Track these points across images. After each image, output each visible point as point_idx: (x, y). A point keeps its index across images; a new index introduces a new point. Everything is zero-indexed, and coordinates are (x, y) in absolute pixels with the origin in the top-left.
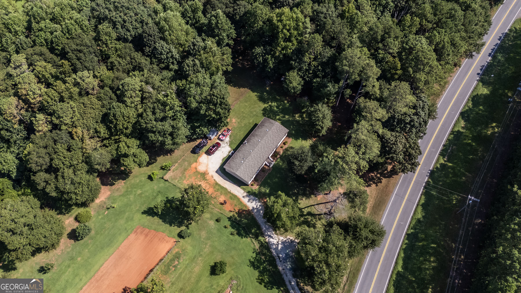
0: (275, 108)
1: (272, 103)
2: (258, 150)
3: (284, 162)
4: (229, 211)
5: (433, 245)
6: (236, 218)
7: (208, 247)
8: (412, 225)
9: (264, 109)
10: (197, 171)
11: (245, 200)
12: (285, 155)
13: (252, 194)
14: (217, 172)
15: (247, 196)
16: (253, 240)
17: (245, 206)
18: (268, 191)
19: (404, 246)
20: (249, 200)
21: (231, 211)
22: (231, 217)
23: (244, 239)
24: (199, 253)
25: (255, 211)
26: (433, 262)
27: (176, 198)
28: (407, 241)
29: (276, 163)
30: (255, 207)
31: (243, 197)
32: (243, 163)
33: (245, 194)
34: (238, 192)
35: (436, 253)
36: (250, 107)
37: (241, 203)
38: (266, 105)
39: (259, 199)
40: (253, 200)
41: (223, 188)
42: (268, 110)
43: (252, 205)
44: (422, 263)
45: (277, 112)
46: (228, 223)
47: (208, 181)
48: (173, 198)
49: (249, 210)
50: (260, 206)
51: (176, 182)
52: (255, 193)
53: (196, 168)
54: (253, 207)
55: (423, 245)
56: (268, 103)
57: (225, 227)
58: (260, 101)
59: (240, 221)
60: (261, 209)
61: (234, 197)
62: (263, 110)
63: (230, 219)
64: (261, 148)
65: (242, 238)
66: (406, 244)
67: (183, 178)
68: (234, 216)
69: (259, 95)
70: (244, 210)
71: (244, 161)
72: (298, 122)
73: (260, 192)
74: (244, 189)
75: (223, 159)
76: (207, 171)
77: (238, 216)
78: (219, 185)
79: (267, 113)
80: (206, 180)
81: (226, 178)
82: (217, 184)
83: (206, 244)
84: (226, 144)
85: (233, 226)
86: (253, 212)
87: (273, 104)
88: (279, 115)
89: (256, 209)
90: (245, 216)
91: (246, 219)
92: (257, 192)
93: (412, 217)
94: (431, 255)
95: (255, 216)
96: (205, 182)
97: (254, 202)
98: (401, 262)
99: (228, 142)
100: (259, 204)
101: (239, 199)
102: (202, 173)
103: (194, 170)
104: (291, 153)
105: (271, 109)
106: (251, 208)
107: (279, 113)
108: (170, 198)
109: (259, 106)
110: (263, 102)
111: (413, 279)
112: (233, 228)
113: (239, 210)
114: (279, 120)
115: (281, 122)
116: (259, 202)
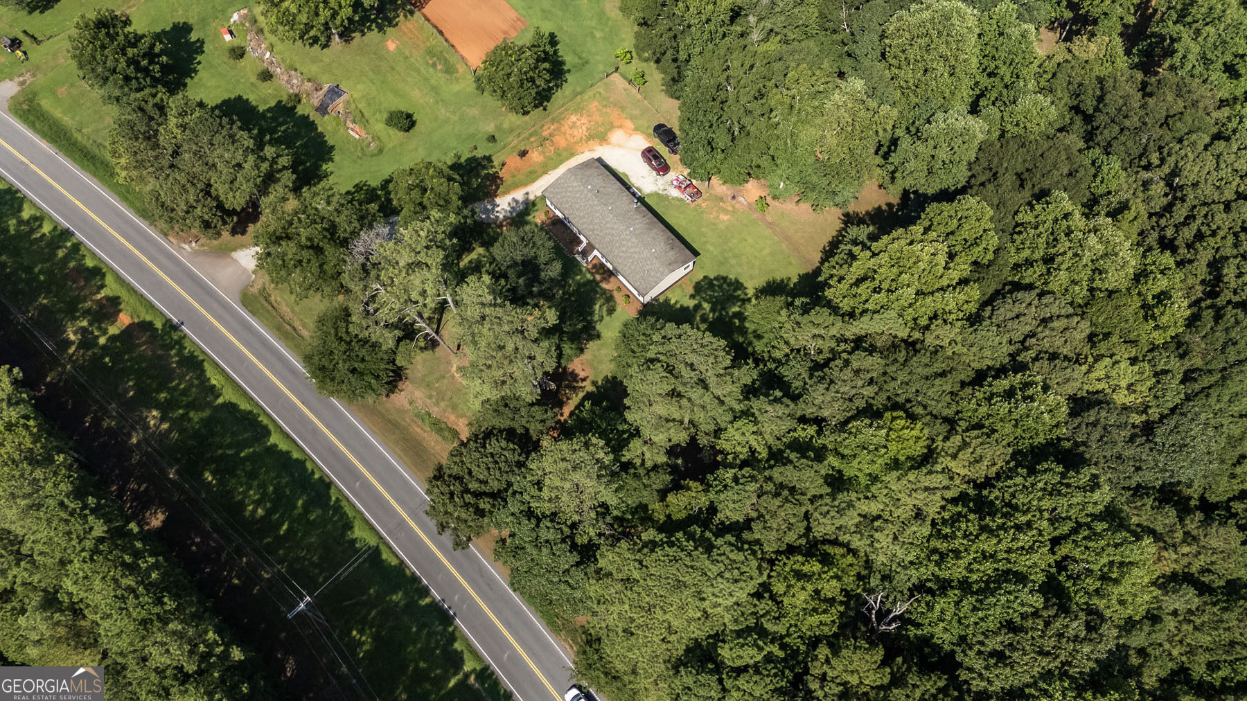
0: (736, 309)
3: (579, 285)
4: (505, 161)
5: (285, 527)
6: (487, 169)
7: (448, 114)
8: (344, 503)
9: (742, 285)
10: (613, 127)
11: (519, 195)
12: (596, 292)
13: (527, 208)
15: (527, 199)
17: (506, 193)
19: (309, 466)
20: (517, 202)
21: (503, 165)
22: (492, 162)
24: (443, 101)
25: (489, 207)
26: (255, 511)
27: (562, 84)
28: (317, 476)
29: (584, 269)
30: (497, 209)
31: (527, 193)
32: (587, 188)
33: (532, 197)
34: (540, 186)
35: (267, 526)
36: (756, 257)
37: (516, 186)
38: (750, 292)
39: (512, 218)
40: (512, 208)
41: (561, 162)
42: (735, 290)
43: (504, 204)
45: (724, 308)
46: (479, 154)
47: (584, 142)
48: (566, 81)
49: (496, 196)
50: (497, 217)
51: (600, 88)
52: (529, 215)
53: (621, 127)
54: (497, 205)
55: (295, 507)
57: (474, 148)
58: (768, 283)
59: (478, 175)
60: (488, 217)
61: (533, 176)
62: (737, 281)
63: (489, 159)
64: (613, 229)
66: (313, 473)
67: (604, 103)
68: (492, 167)
69: (787, 285)
70: (498, 188)
71: (590, 191)
73: (526, 223)
75: (626, 175)
76: (608, 144)
77: (488, 174)
78: (568, 159)
79: (725, 286)
80: (588, 139)
82: (572, 155)
83: (454, 113)
84: (662, 187)
85: (472, 160)
86: (489, 202)
88: (713, 310)
89: (493, 210)
90: (486, 186)
91: (479, 185)
92: (529, 218)
93: (362, 514)
94: (269, 513)
95: (478, 203)
96: (584, 138)
97: (509, 209)
98: (283, 446)
99: (666, 193)
100: (501, 216)
101: (525, 184)
102: (606, 134)
103: (616, 123)
104: (597, 307)
105: (738, 298)
106: (498, 200)
107: (721, 314)
108: (567, 75)
109: (752, 277)
110: (764, 288)
111: (242, 455)
112: (468, 159)
113: (501, 179)
114: (698, 307)
115: (688, 307)
116: (506, 218)
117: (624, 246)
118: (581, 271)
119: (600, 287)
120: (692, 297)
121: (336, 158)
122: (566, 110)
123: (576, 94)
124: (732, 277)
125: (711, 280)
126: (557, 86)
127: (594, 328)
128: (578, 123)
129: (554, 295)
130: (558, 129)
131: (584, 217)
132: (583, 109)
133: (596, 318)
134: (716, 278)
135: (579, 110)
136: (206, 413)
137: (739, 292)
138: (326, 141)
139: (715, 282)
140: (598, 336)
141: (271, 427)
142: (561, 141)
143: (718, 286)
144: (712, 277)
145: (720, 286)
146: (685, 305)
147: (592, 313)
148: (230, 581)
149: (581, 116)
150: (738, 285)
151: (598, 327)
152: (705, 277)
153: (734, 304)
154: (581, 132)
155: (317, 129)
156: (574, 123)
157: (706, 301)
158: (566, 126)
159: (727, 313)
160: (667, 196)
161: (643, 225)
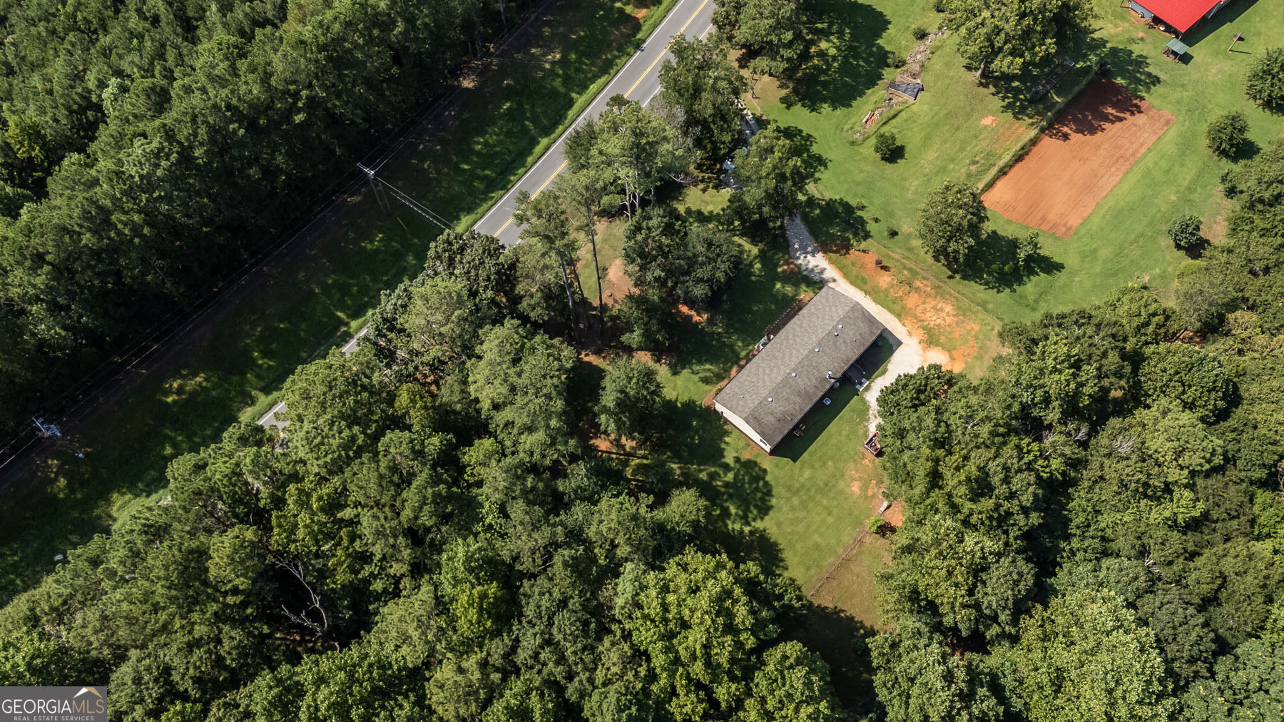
0: (733, 510)
1: (742, 531)
3: (731, 347)
4: (869, 252)
5: (466, 167)
6: (855, 237)
7: (913, 188)
8: (490, 203)
9: (766, 514)
10: (949, 351)
11: (831, 272)
12: (725, 363)
13: (816, 283)
14: (899, 343)
15: (828, 281)
16: (817, 195)
17: (831, 261)
18: (778, 286)
19: (521, 171)
20: (822, 273)
21: (864, 251)
22: (865, 240)
23: (838, 197)
24: (929, 180)
25: (809, 249)
27: (993, 288)
28: (512, 178)
29: (751, 348)
30: (809, 257)
31: (834, 280)
33: (831, 285)
34: (847, 292)
35: (467, 155)
36: (808, 527)
37: (841, 268)
38: (759, 525)
39: (800, 272)
40: (812, 270)
41: (885, 305)
42: (756, 506)
43: (816, 262)
44: (500, 143)
45: (731, 496)
46: (871, 227)
47: (919, 324)
48: (999, 292)
49: (825, 252)
50: (799, 258)
51: (998, 328)
52: (808, 286)
53: (952, 359)
54: (813, 256)
55: (484, 169)
56: (751, 532)
57: (876, 220)
58: (775, 544)
59: (844, 231)
60: (797, 250)
61: (858, 282)
62: (769, 508)
63: (867, 236)
64: (791, 356)
65: (841, 199)
66: (515, 175)
67: (980, 337)
68: (859, 242)
69: (778, 567)
70: (835, 252)
71: (835, 327)
72: (677, 457)
73: (796, 285)
76: (924, 350)
77: (849, 240)
78: (892, 311)
79: (759, 495)
80: (924, 328)
82: (898, 316)
83: (916, 192)
85: (862, 222)
86: (815, 247)
87: (737, 527)
88: (727, 484)
89: (808, 253)
90: (833, 241)
91: (833, 235)
92: (804, 287)
93: (481, 218)
94: (479, 154)
95: (811, 238)
96: (925, 324)
97: (809, 267)
98: (538, 149)
99: (869, 418)
100: (799, 262)
101: (846, 276)
102: (937, 346)
103: (955, 353)
104: (708, 366)
105: (746, 511)
106: (820, 255)
107: (723, 494)
108: (1008, 290)
109: (779, 524)
110: (768, 539)
111: (527, 123)
112: (861, 218)
113: (847, 253)
114: (727, 468)
115: (724, 457)
116: (799, 267)
117: (771, 370)
118: (748, 345)
119: (732, 365)
120: (737, 460)
121: (838, 112)
122: (957, 299)
123: (983, 305)
124: (774, 501)
125: (763, 479)
126: (987, 283)
127: (683, 368)
128: (944, 315)
129: (716, 324)
130: (928, 295)
131: (801, 327)
132: (964, 315)
133: (696, 368)
134: (766, 484)
135: (962, 311)
136: (562, 90)
137: (755, 512)
138: (855, 99)
139: (761, 483)
140: (675, 373)
141: (553, 136)
142: (912, 300)
143: (757, 487)
144: (768, 478)
145: (757, 489)
146: (725, 453)
147: (700, 362)
148: (422, 143)
149: (954, 315)
150: (764, 510)
151: (685, 372)
152: (765, 471)
153: (738, 508)
154: (933, 319)
155: (869, 89)
156: (942, 310)
157: (736, 476)
158: (933, 303)
159: (726, 501)
160: (867, 420)
161: (802, 386)
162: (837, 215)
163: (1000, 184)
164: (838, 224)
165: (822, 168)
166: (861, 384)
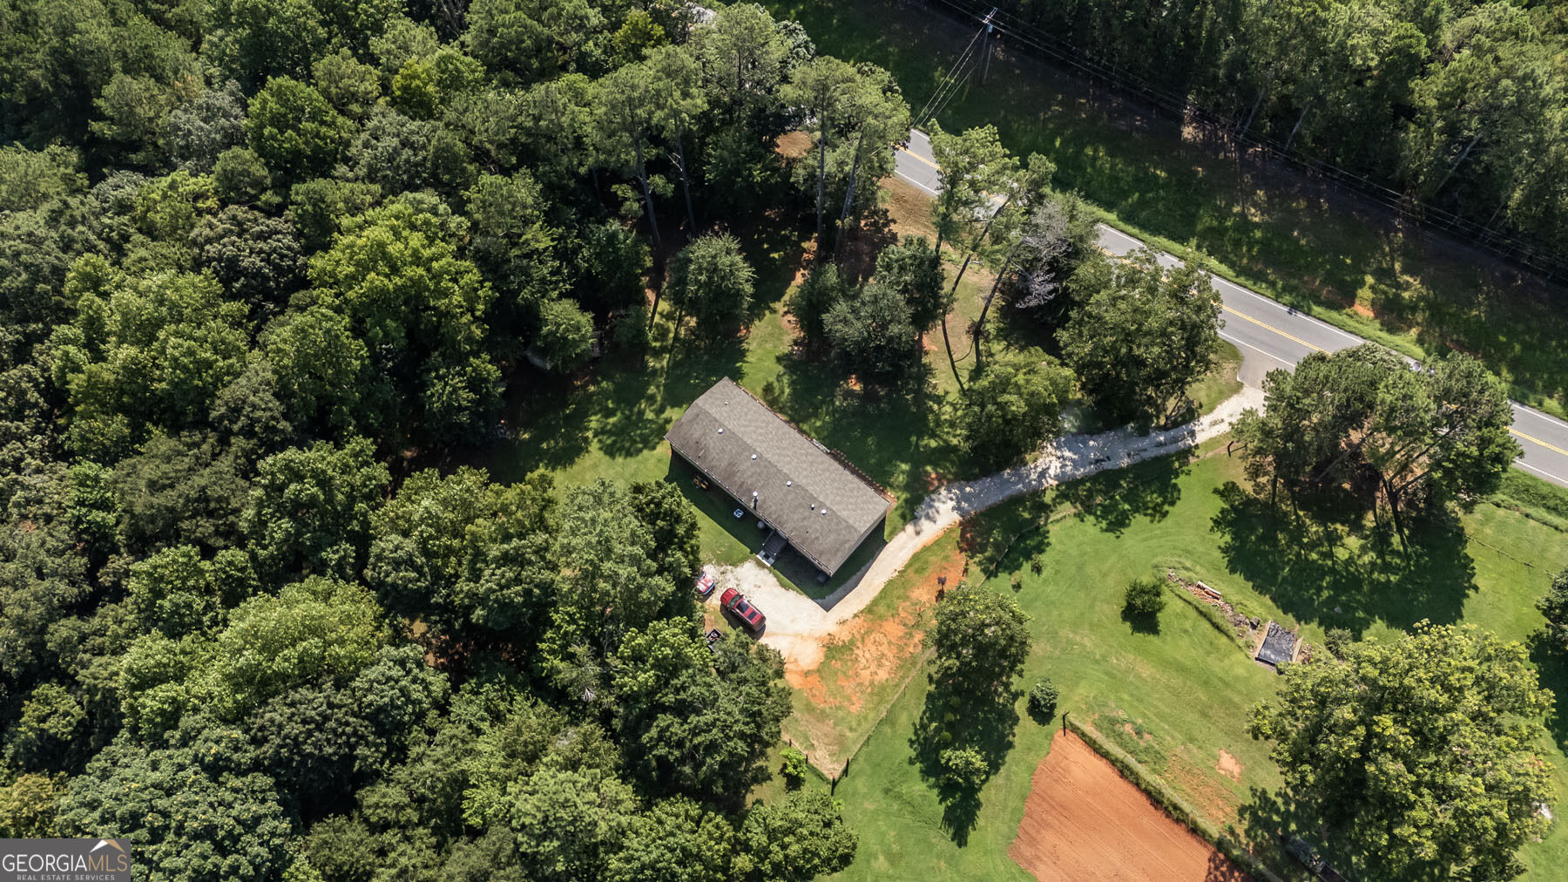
0: (612, 420)
1: (587, 429)
2: (789, 463)
3: (816, 415)
4: (965, 576)
6: (985, 558)
7: (1078, 639)
9: (606, 453)
10: (818, 671)
11: (931, 530)
12: (792, 408)
13: (913, 511)
14: (827, 608)
15: (915, 525)
16: (1053, 517)
17: (948, 532)
18: (905, 467)
20: (928, 517)
21: (966, 571)
22: (984, 571)
23: (1052, 539)
24: (1097, 662)
25: (965, 505)
26: (1096, 151)
27: (916, 733)
30: (953, 503)
31: (918, 533)
32: (827, 508)
33: (910, 528)
34: (902, 548)
35: (1079, 141)
37: (938, 543)
38: (594, 446)
39: (929, 493)
40: (931, 507)
41: (884, 593)
42: (615, 442)
43: (945, 513)
44: (1100, 171)
45: (628, 418)
46: (1004, 580)
47: (858, 636)
48: (912, 742)
49: (961, 524)
50: (949, 492)
51: (855, 740)
52: (906, 501)
53: (807, 674)
54: (954, 509)
56: (586, 440)
57: (1017, 587)
58: (572, 462)
59: (997, 546)
60: (961, 490)
61: (918, 562)
62: (612, 456)
63: (990, 574)
64: (779, 455)
65: (1049, 544)
67: (840, 713)
68: (980, 563)
70: (962, 535)
71: (822, 505)
72: (675, 365)
73: (907, 487)
74: (894, 533)
75: (783, 585)
76: (819, 639)
77: (982, 552)
78: (875, 602)
79: (628, 445)
80: (852, 642)
81: (850, 582)
82: (869, 609)
83: (1070, 642)
84: (729, 576)
85: (1013, 567)
86: (969, 513)
87: (593, 425)
88: (641, 413)
89: (958, 502)
90: (981, 535)
91: (990, 534)
92: (904, 496)
94: (1079, 152)
95: (983, 509)
96: (859, 644)
97: (936, 504)
99: (722, 569)
100: (943, 492)
101: (926, 549)
102: (827, 657)
103: (814, 679)
104: (787, 391)
105: (610, 433)
106: (956, 517)
107: (631, 411)
108: (913, 754)
109: (595, 466)
110: (578, 455)
112: (1018, 567)
113: (962, 550)
114: (661, 410)
115: (672, 407)
116: (936, 491)
118: (816, 433)
119: (790, 416)
120: (668, 421)
121: (1218, 554)
122: (897, 685)
123: (889, 720)
124: (620, 460)
125: (645, 447)
126: (924, 727)
127: (785, 367)
128: (873, 668)
129: (845, 399)
130: (901, 649)
131: (823, 470)
132: (872, 694)
133: (786, 380)
134: (640, 451)
135: (879, 692)
137: (609, 442)
138: (1247, 579)
139: (640, 446)
140: (779, 359)
142: (894, 629)
143: (636, 442)
144: (645, 452)
145: (635, 442)
146: (676, 409)
147: (792, 383)
148: (1088, 101)
149: (872, 683)
150: (610, 451)
151: (781, 369)
152: (654, 448)
153: (614, 425)
154: (865, 654)
155: (1273, 599)
156: (880, 665)
157: (651, 421)
158: (890, 655)
159: (623, 413)
160: (718, 563)
161: (742, 468)
162: (1022, 538)
163: (1102, 766)
164: (1007, 540)
165: (1104, 524)
166: (767, 557)
